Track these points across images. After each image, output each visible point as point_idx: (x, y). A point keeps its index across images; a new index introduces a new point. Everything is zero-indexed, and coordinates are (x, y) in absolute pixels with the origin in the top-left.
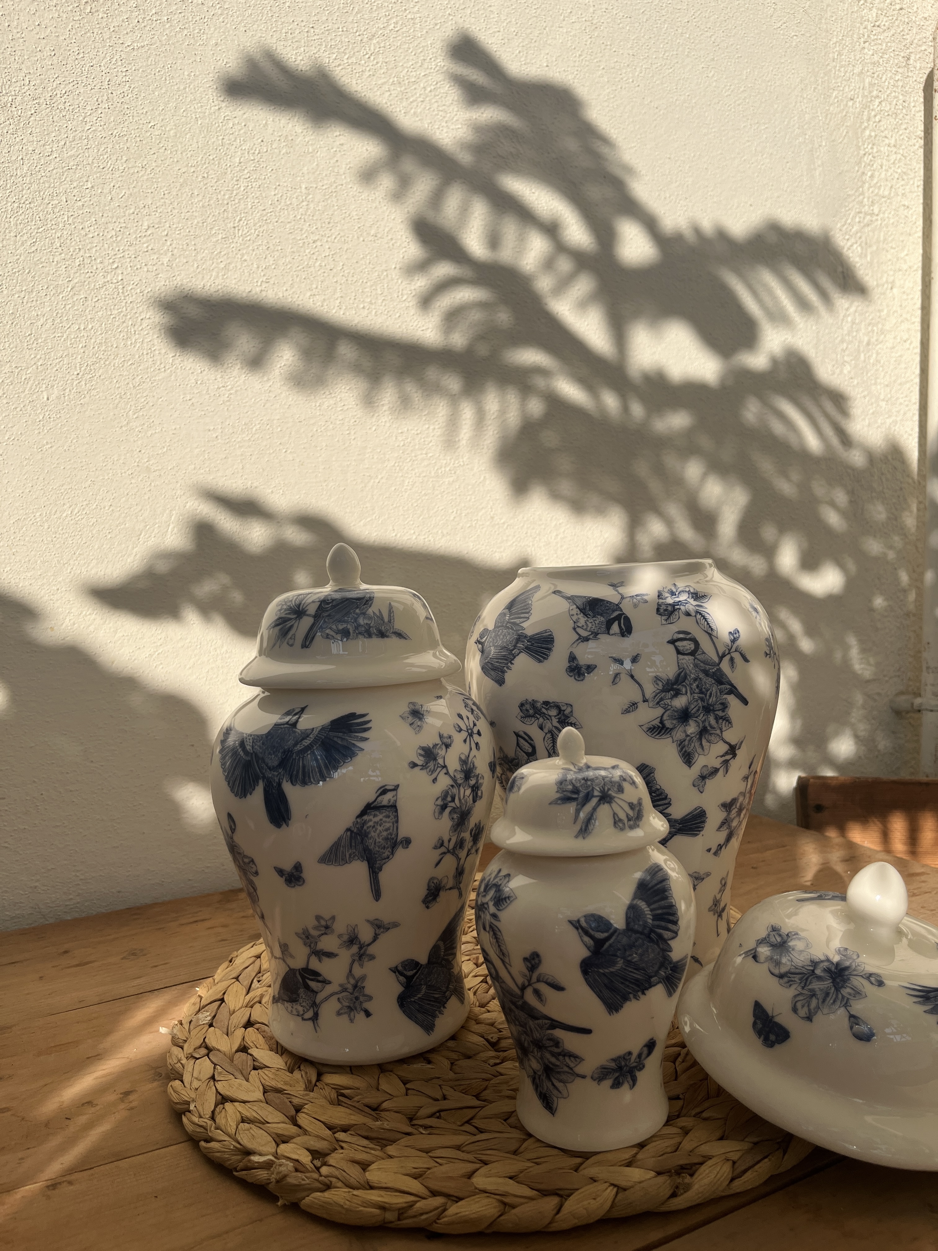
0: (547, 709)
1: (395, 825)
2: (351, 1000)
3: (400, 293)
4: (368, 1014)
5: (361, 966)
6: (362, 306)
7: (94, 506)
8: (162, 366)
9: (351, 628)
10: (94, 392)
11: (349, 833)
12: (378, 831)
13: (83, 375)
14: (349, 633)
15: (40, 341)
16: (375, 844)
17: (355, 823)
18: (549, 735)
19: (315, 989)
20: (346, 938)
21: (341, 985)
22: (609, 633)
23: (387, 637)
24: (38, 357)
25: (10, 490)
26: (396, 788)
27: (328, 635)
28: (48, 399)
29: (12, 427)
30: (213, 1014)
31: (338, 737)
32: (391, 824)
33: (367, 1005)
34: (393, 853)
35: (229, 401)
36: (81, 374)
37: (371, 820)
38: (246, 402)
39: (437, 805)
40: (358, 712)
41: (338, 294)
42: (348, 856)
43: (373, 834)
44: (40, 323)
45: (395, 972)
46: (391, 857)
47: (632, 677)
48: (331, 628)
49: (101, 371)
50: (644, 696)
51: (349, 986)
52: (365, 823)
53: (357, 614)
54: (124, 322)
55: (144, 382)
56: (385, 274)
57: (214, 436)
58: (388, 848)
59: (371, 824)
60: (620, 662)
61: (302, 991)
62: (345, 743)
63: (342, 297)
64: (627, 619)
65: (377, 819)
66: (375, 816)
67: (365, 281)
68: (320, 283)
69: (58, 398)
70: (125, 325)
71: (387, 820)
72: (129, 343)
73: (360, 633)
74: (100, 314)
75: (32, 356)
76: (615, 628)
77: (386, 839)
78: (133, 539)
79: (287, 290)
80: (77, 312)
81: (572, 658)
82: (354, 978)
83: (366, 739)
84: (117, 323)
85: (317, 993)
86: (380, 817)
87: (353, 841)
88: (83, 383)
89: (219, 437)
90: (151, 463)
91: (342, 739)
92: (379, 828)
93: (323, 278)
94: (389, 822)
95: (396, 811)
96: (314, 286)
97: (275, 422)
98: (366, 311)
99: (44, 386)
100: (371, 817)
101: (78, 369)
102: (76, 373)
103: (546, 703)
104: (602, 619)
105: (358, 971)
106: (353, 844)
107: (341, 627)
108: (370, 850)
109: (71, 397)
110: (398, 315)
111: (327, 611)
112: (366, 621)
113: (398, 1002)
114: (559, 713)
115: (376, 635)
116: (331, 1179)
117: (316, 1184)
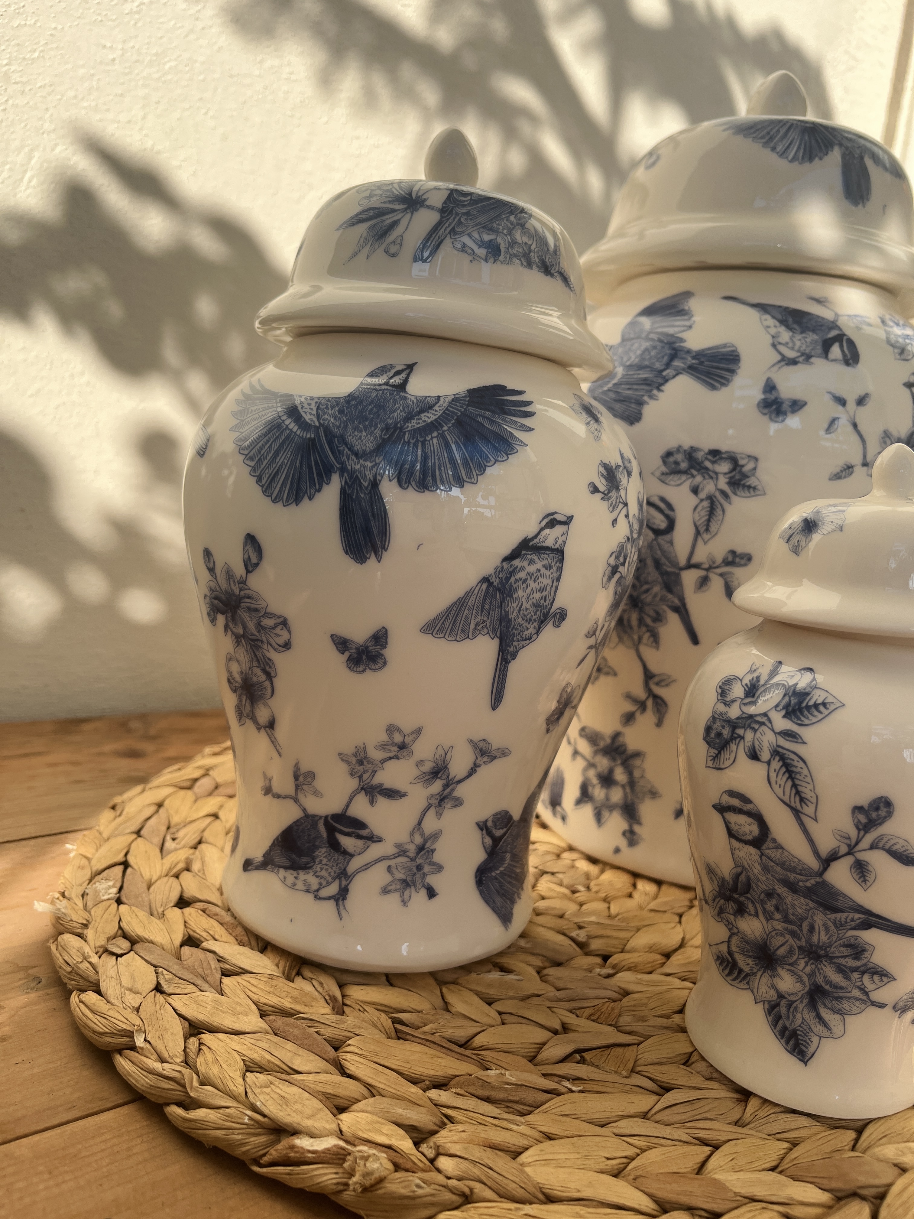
0: (713, 462)
1: (555, 583)
2: (410, 870)
4: (431, 893)
5: (439, 815)
9: (502, 243)
11: (485, 586)
12: (529, 589)
14: (500, 251)
16: (519, 611)
17: (499, 570)
18: (706, 504)
19: (350, 850)
20: (428, 767)
21: (398, 845)
22: (826, 357)
26: (568, 521)
27: (464, 245)
30: (118, 885)
31: (484, 417)
32: (549, 582)
33: (433, 880)
34: (538, 633)
37: (523, 569)
40: (510, 386)
42: (472, 626)
43: (520, 593)
45: (482, 829)
46: (535, 636)
47: (855, 426)
48: (470, 236)
50: (865, 456)
51: (412, 849)
52: (512, 573)
53: (512, 223)
58: (535, 621)
59: (522, 575)
60: (842, 402)
61: (322, 853)
62: (494, 428)
64: (851, 343)
65: (532, 568)
66: (531, 562)
71: (547, 573)
73: (515, 256)
76: (836, 351)
77: (537, 605)
81: (770, 387)
82: (422, 834)
83: (531, 429)
85: (352, 856)
86: (539, 565)
87: (488, 601)
92: (533, 585)
94: (548, 578)
95: (562, 561)
100: (525, 563)
103: (715, 453)
104: (815, 337)
105: (430, 824)
106: (487, 607)
107: (487, 237)
108: (509, 621)
111: (464, 206)
112: (525, 239)
113: (476, 877)
114: (734, 469)
115: (538, 266)
116: (477, 1187)
117: (448, 1196)
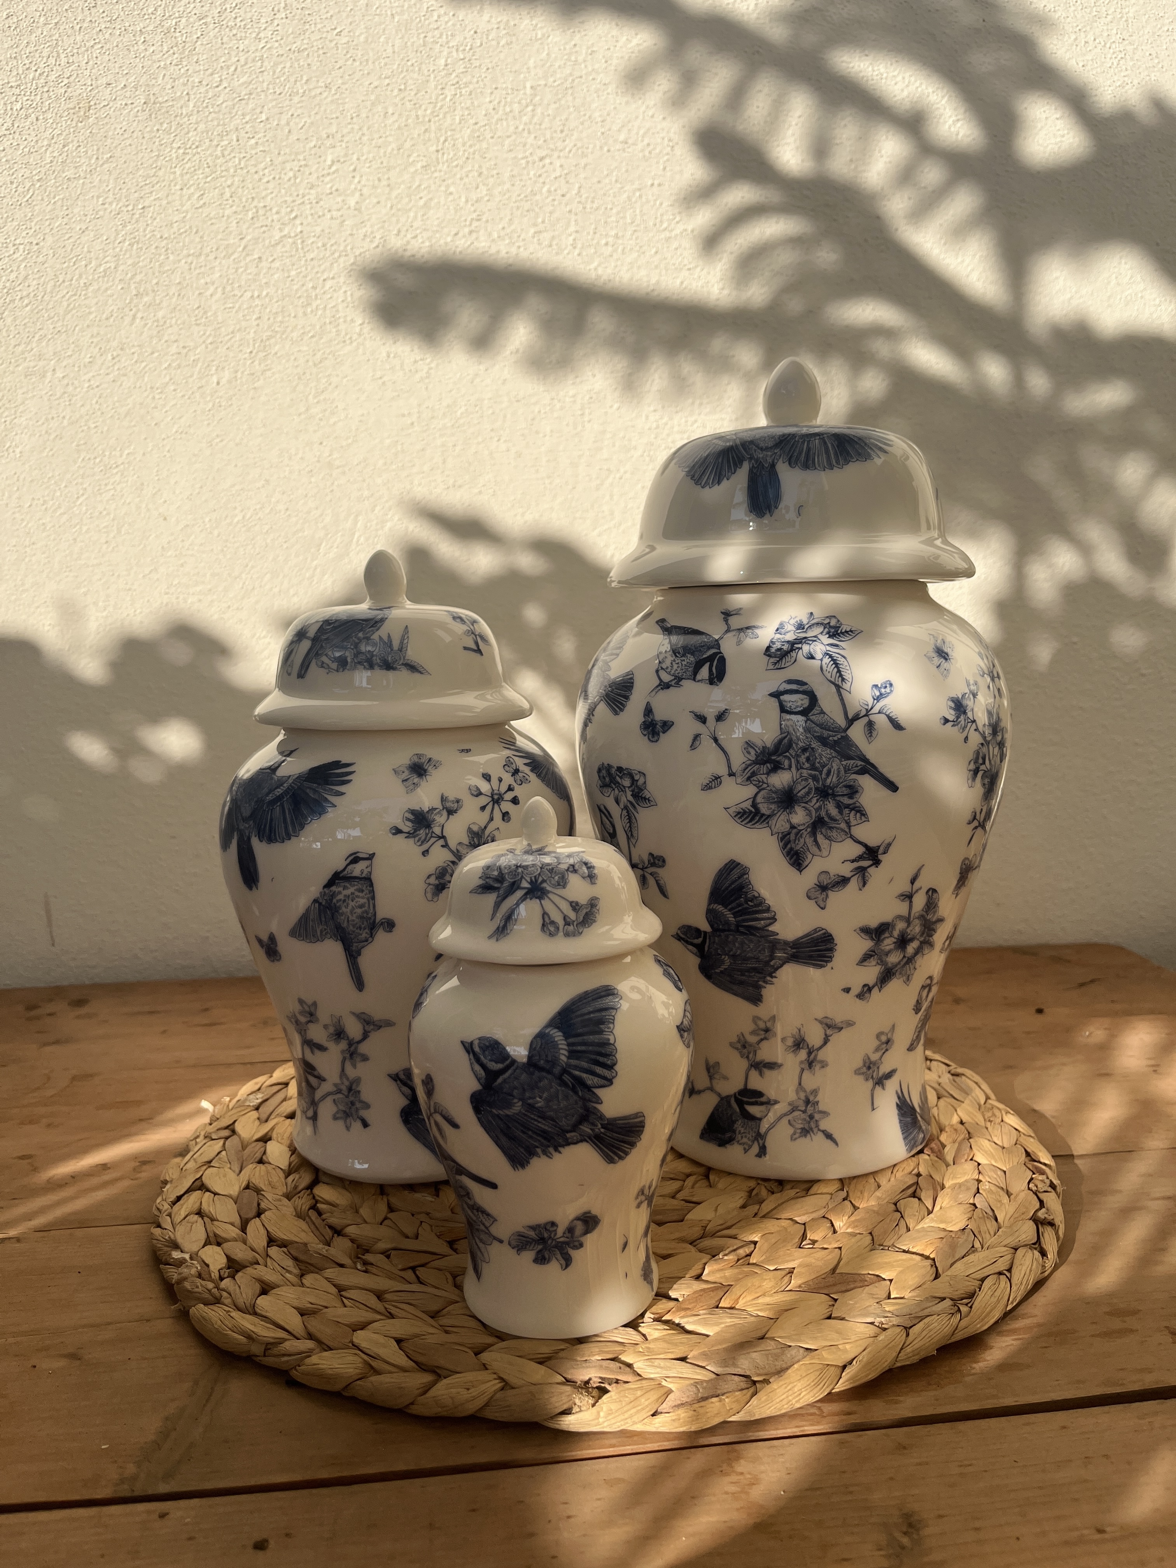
0: (621, 778)
1: (371, 902)
2: (347, 1104)
3: (658, 220)
4: (365, 1125)
5: (354, 1066)
6: (603, 242)
7: (268, 511)
8: (348, 337)
9: (349, 655)
10: (269, 374)
11: (317, 905)
12: (350, 907)
13: (257, 352)
14: (347, 662)
15: (209, 314)
16: (348, 921)
17: (323, 894)
18: (625, 812)
19: (313, 1085)
20: (332, 1029)
21: (335, 1085)
22: (694, 680)
23: (394, 669)
24: (208, 333)
25: (177, 492)
26: (371, 857)
27: (323, 663)
28: (218, 383)
29: (180, 418)
30: (265, 1098)
31: (310, 788)
32: (365, 900)
33: (363, 1113)
34: (372, 936)
35: (427, 377)
36: (254, 352)
37: (340, 893)
38: (450, 378)
39: (429, 884)
40: (344, 761)
41: (572, 228)
42: (319, 934)
43: (344, 909)
44: (209, 293)
45: (396, 1081)
46: (370, 939)
47: (716, 740)
48: (326, 655)
49: (277, 347)
50: (729, 767)
51: (344, 1088)
52: (333, 895)
53: (358, 639)
54: (303, 285)
55: (326, 358)
56: (638, 194)
57: (409, 422)
58: (365, 929)
59: (341, 897)
60: (702, 719)
61: (304, 1085)
62: (316, 797)
63: (577, 232)
64: (722, 660)
65: (348, 892)
66: (345, 888)
67: (609, 207)
68: (548, 215)
69: (229, 382)
70: (304, 288)
71: (361, 894)
72: (309, 310)
73: (359, 663)
74: (276, 276)
75: (202, 333)
76: (704, 672)
77: (361, 917)
78: (312, 550)
79: (503, 228)
80: (250, 277)
81: (648, 711)
82: (348, 1079)
83: (343, 794)
84: (295, 287)
85: (316, 1091)
86: (352, 890)
87: (323, 916)
88: (257, 362)
89: (416, 424)
90: (334, 456)
91: (315, 791)
92: (352, 904)
93: (552, 208)
94: (363, 898)
95: (372, 885)
96: (540, 220)
97: (486, 402)
98: (610, 249)
99: (214, 368)
100: (341, 889)
101: (251, 346)
102: (249, 351)
103: (620, 769)
104: (692, 659)
105: (351, 1072)
106: (323, 919)
107: (337, 654)
108: (343, 929)
109: (244, 380)
110: (654, 250)
111: (326, 633)
112: (369, 648)
113: (402, 1117)
114: (632, 784)
115: (379, 666)
116: (225, 1294)
117: (207, 1296)
